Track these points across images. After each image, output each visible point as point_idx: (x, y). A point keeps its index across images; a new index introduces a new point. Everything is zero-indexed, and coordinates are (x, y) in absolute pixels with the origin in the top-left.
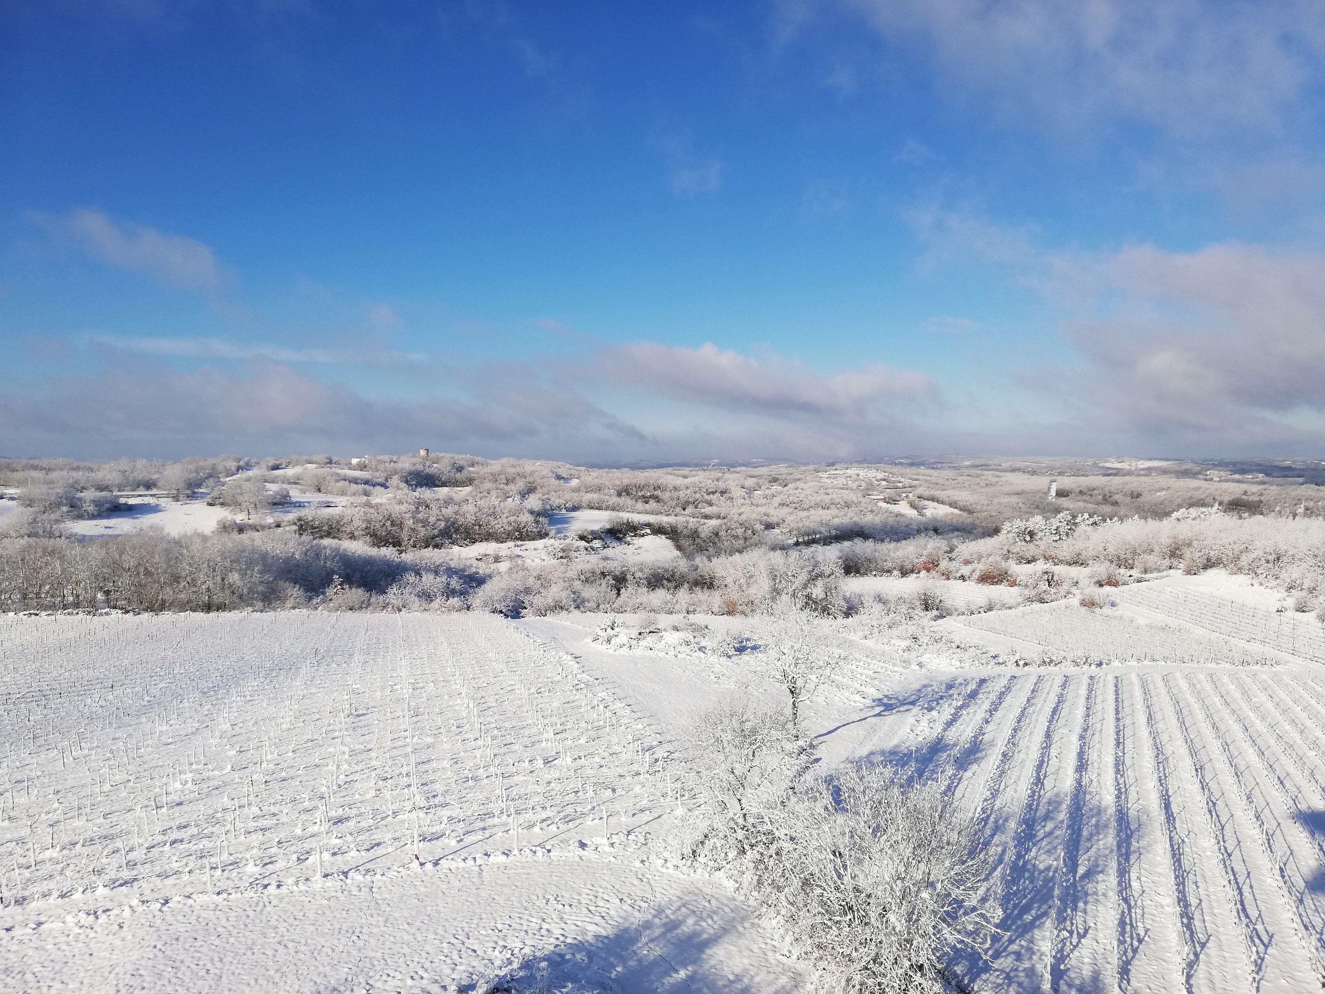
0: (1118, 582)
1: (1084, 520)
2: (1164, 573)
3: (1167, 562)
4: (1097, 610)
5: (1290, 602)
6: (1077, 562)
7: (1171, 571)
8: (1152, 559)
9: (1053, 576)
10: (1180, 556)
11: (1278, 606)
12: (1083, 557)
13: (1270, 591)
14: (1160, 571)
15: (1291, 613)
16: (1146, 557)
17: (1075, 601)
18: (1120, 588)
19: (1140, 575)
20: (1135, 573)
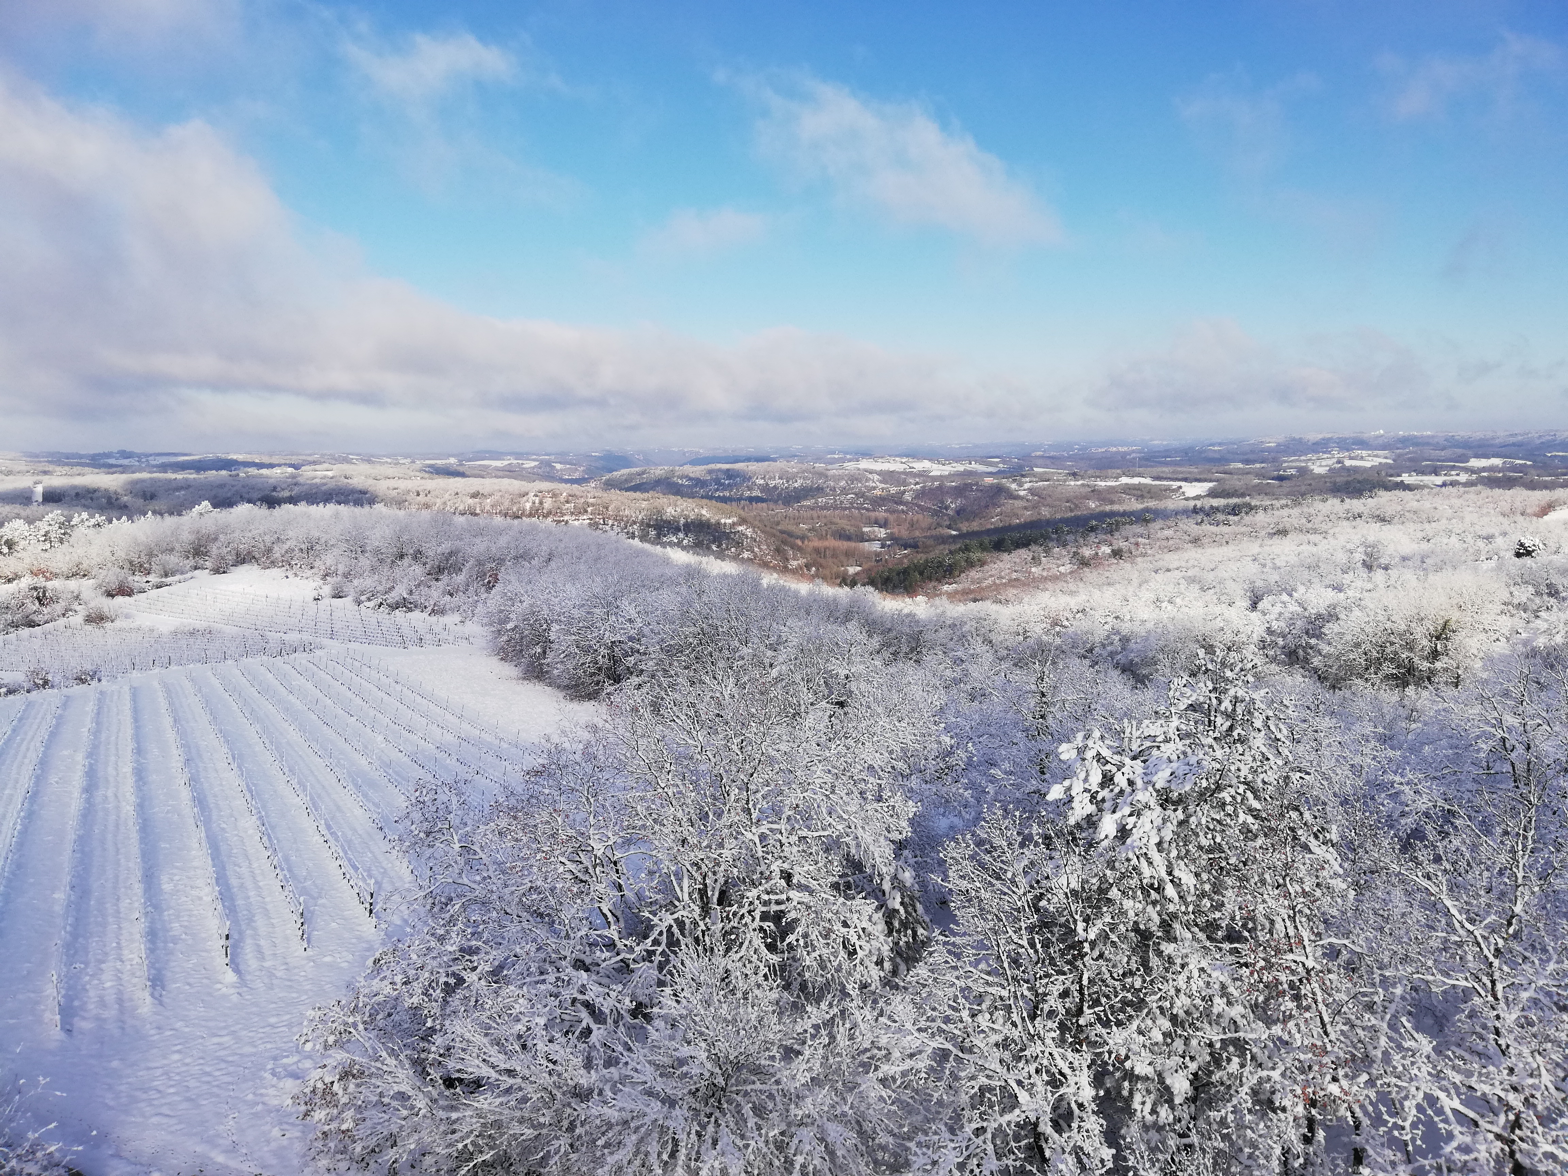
0: (132, 591)
1: (82, 521)
2: (189, 575)
3: (191, 562)
4: (108, 625)
5: (327, 590)
6: (78, 573)
7: (197, 572)
8: (173, 560)
9: (44, 593)
10: (206, 554)
11: (315, 594)
12: (84, 566)
13: (306, 581)
14: (182, 573)
15: (327, 601)
16: (165, 557)
17: (77, 620)
18: (135, 597)
19: (159, 580)
20: (153, 578)
